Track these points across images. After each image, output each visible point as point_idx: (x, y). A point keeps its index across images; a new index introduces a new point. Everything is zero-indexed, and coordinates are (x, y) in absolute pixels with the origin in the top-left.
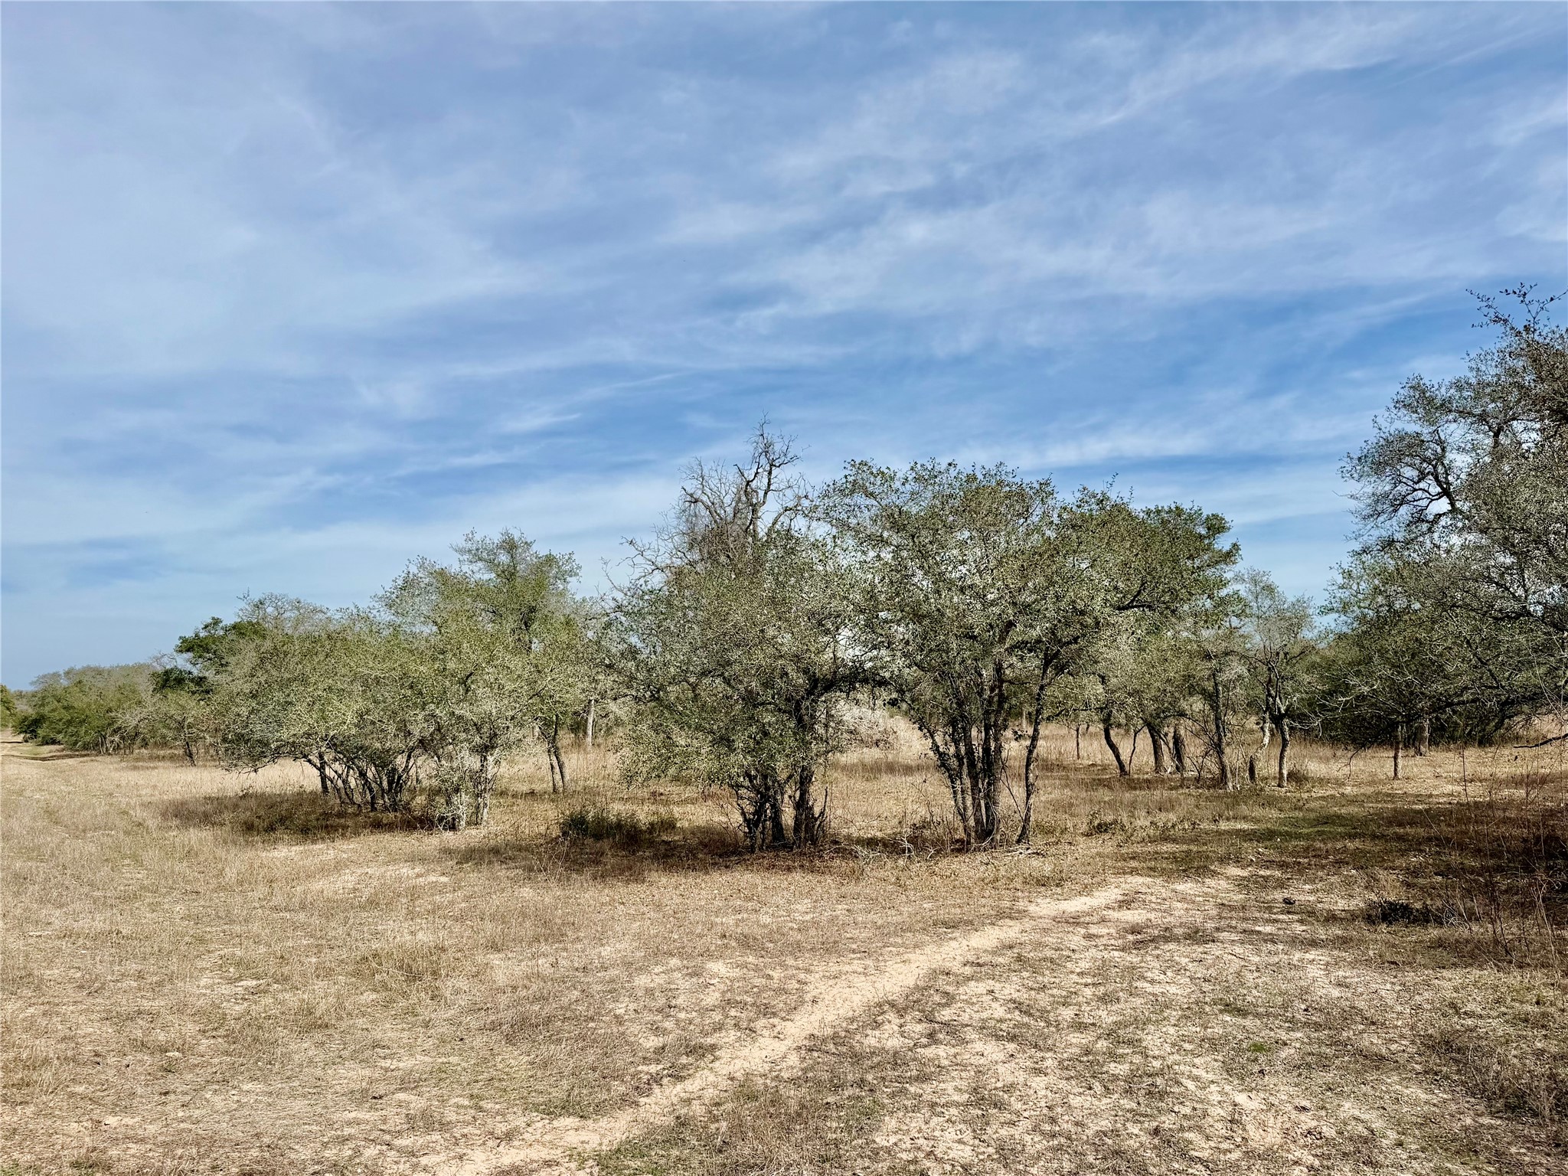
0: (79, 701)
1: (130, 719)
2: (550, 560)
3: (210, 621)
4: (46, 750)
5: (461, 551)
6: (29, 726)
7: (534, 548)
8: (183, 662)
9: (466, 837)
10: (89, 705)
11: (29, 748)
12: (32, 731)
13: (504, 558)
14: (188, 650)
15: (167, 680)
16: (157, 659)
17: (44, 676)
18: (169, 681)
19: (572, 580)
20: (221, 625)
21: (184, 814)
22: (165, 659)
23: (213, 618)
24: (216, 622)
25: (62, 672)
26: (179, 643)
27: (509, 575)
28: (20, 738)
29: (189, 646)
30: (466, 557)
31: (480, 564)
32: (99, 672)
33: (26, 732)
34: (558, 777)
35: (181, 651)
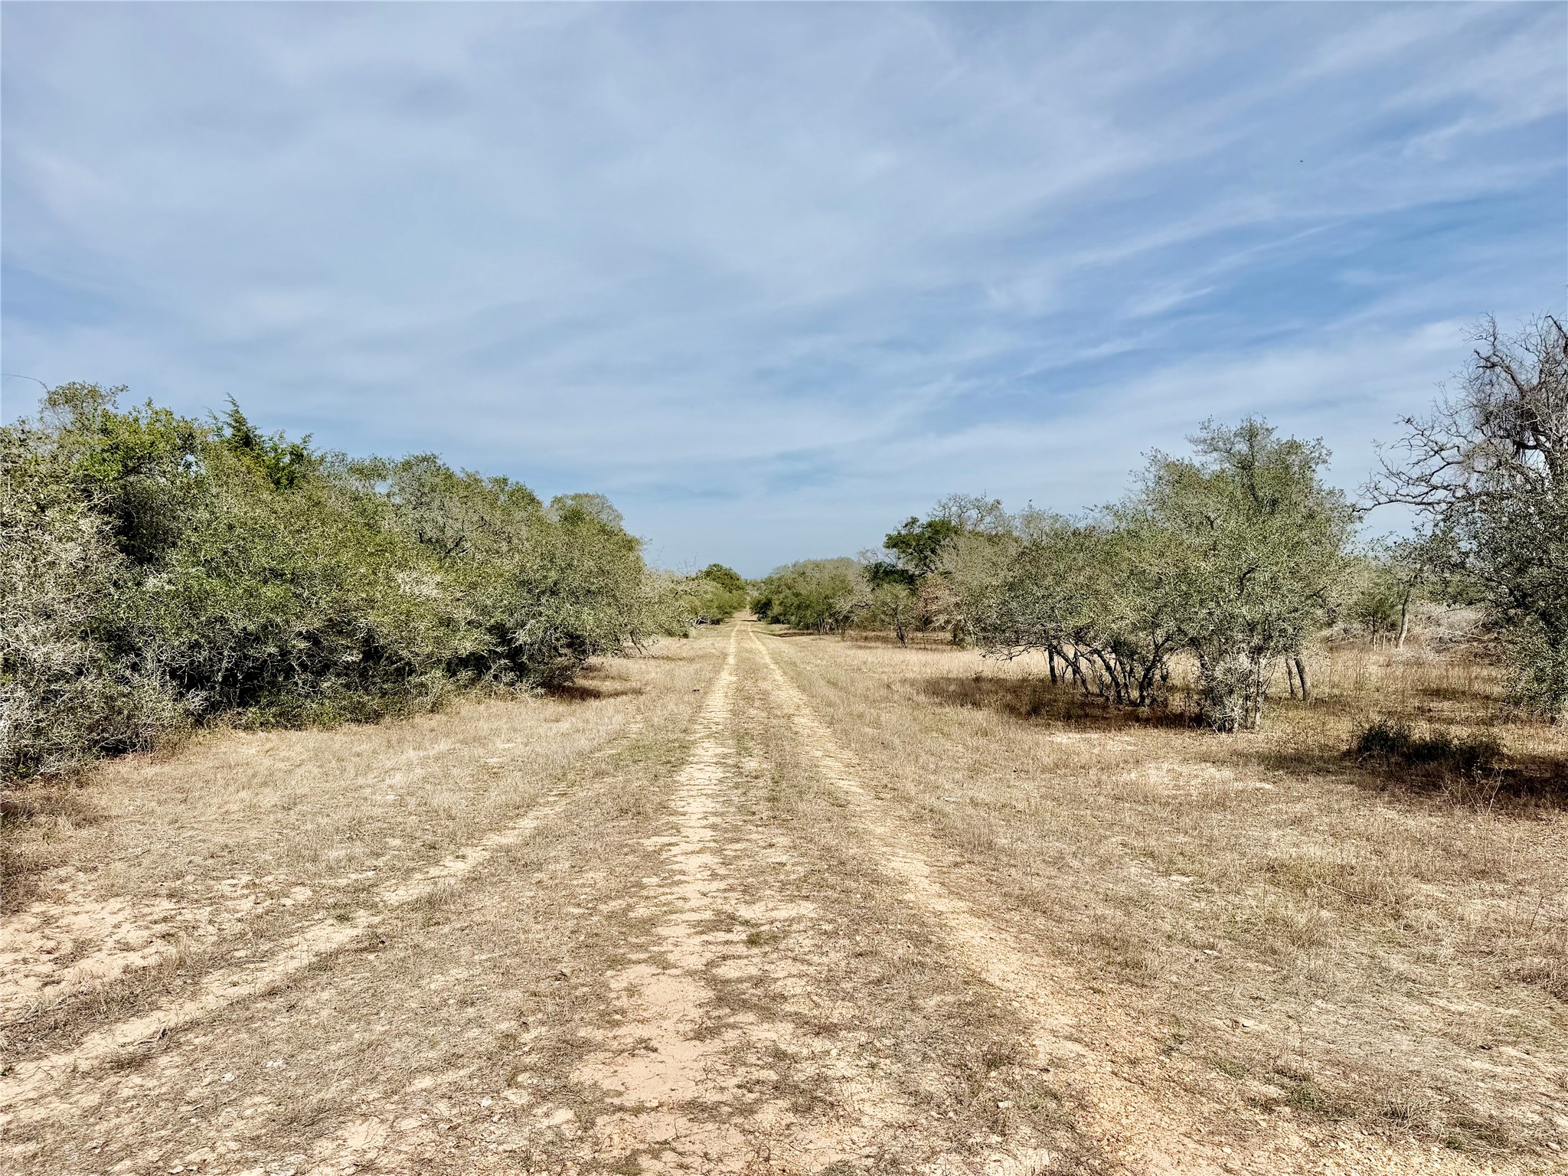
0: (804, 589)
1: (843, 605)
2: (1293, 447)
3: (910, 520)
4: (777, 627)
5: (1195, 441)
6: (761, 608)
7: (1274, 437)
8: (890, 558)
9: (1240, 740)
10: (811, 592)
11: (762, 625)
12: (763, 613)
13: (1242, 447)
14: (894, 546)
15: (877, 572)
16: (863, 554)
17: (778, 568)
18: (880, 574)
19: (1320, 468)
20: (918, 524)
21: (940, 690)
22: (869, 554)
23: (912, 518)
24: (914, 521)
25: (790, 565)
26: (885, 539)
27: (1246, 466)
28: (755, 617)
29: (894, 542)
30: (1200, 448)
31: (1215, 454)
32: (817, 566)
33: (759, 613)
34: (1297, 681)
35: (888, 547)
